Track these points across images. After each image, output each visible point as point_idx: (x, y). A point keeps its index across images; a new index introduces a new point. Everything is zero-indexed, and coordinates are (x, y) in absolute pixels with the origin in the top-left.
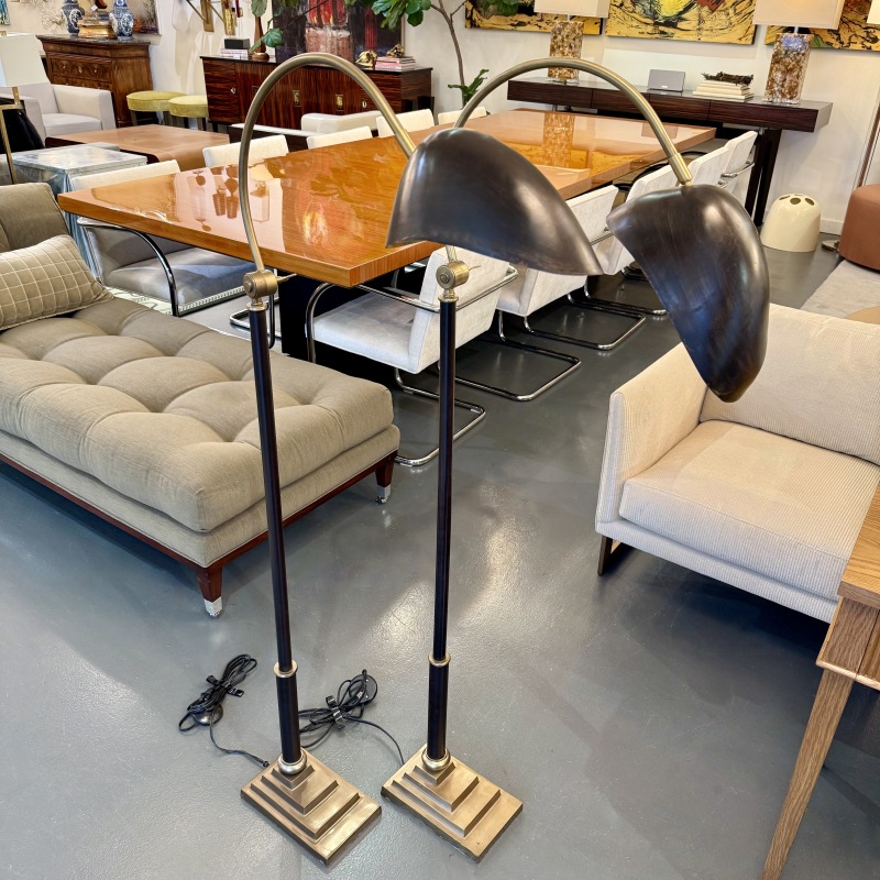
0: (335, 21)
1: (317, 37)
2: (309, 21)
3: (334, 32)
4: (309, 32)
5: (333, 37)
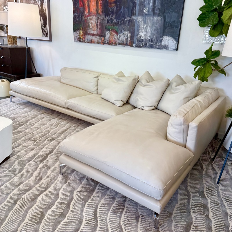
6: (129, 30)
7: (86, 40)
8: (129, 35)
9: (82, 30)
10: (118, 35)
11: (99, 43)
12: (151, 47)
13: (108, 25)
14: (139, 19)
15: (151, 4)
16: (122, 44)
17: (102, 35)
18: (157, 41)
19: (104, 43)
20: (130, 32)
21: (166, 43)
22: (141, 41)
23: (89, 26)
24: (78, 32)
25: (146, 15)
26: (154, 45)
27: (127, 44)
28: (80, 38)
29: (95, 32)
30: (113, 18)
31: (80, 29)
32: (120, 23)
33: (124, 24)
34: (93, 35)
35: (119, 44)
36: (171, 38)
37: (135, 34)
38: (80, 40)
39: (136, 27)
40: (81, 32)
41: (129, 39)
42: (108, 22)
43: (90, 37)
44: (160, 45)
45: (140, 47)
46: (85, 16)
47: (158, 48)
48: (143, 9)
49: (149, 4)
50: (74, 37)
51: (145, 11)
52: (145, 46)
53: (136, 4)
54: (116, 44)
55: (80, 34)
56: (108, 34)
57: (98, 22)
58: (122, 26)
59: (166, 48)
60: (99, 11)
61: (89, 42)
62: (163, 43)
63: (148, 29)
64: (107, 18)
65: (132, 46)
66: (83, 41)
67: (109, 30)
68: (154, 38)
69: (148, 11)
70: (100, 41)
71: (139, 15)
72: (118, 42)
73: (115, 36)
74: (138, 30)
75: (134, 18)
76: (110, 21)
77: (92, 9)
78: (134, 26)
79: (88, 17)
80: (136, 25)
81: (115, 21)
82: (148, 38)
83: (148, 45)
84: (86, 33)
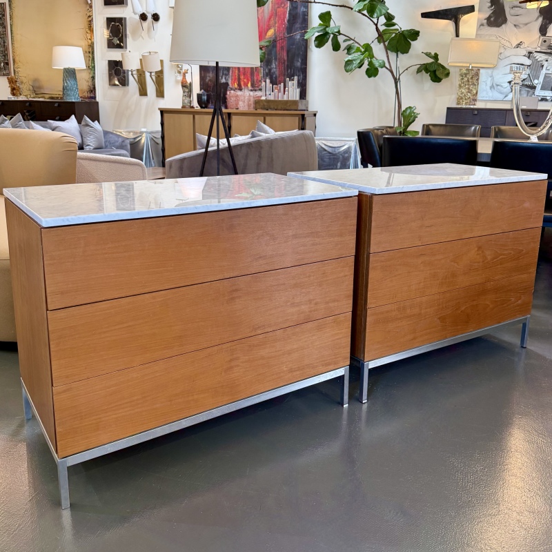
0: (252, 85)
1: (237, 96)
2: (230, 86)
3: (252, 93)
4: (230, 93)
5: (250, 95)
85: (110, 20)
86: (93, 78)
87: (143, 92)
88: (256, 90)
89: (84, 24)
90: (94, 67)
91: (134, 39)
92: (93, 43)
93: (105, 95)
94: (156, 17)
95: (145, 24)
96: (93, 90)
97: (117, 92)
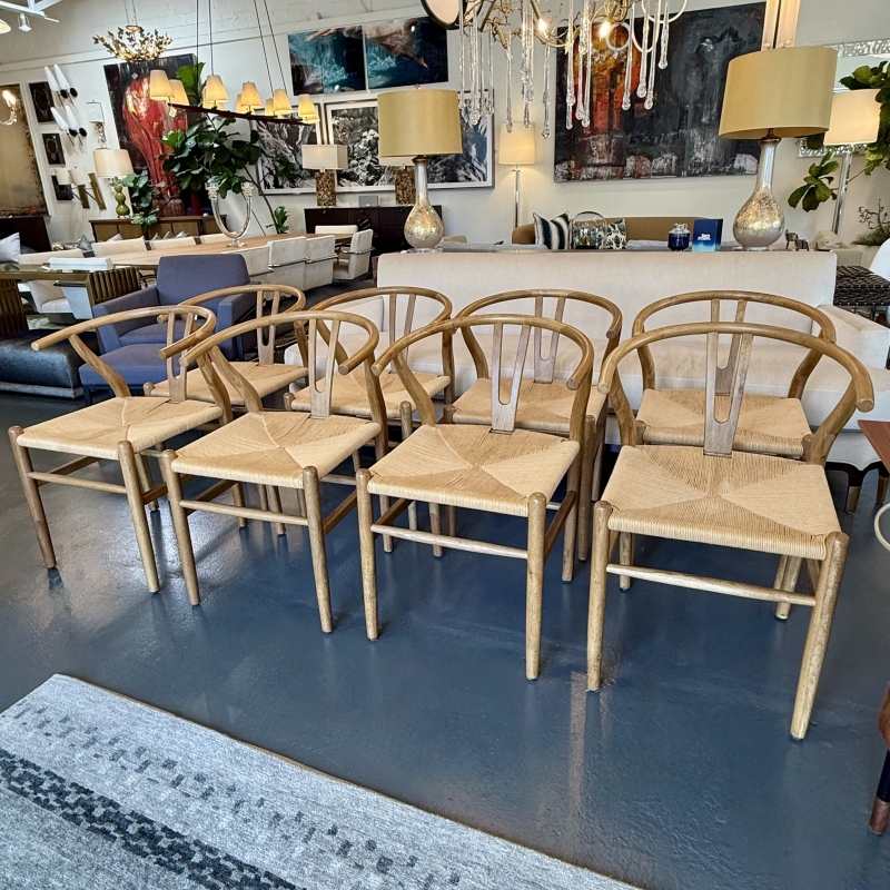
6: (673, 151)
7: (584, 176)
8: (674, 158)
9: (575, 160)
10: (651, 161)
11: (610, 178)
12: (716, 173)
13: (631, 146)
14: (694, 133)
15: (714, 110)
16: (661, 173)
17: (619, 163)
18: (726, 164)
19: (621, 177)
20: (676, 154)
21: (742, 164)
22: (698, 165)
23: (591, 152)
24: (565, 164)
25: (706, 125)
26: (721, 170)
27: (670, 174)
28: (570, 174)
29: (606, 161)
30: (643, 134)
31: (571, 159)
32: (656, 141)
33: (665, 142)
34: (599, 165)
35: (654, 174)
36: (750, 156)
37: (686, 156)
38: (568, 178)
39: (687, 145)
40: (573, 163)
41: (674, 165)
42: (632, 141)
43: (591, 170)
44: (732, 168)
45: (695, 175)
46: (584, 136)
47: (728, 174)
48: (700, 118)
49: (711, 109)
50: (555, 174)
51: (704, 120)
52: (704, 173)
53: (687, 112)
54: (647, 176)
55: (569, 166)
56: (630, 162)
57: (610, 144)
58: (661, 145)
59: (741, 171)
60: (615, 126)
61: (588, 179)
62: (736, 165)
63: (710, 146)
64: (630, 135)
65: (679, 175)
66: (577, 179)
67: (633, 154)
68: (721, 159)
69: (710, 120)
70: (614, 174)
71: (692, 127)
72: (652, 171)
73: (647, 163)
74: (691, 149)
75: (684, 131)
76: (637, 140)
77: (600, 123)
78: (684, 143)
79: (589, 135)
80: (687, 141)
81: (646, 139)
82: (710, 160)
83: (709, 170)
84: (582, 164)
85: (45, 137)
86: (42, 193)
87: (86, 205)
88: (175, 199)
89: (24, 141)
90: (41, 183)
91: (70, 155)
92: (35, 160)
93: (55, 209)
94: (83, 132)
95: (76, 139)
96: (44, 205)
97: (64, 205)
